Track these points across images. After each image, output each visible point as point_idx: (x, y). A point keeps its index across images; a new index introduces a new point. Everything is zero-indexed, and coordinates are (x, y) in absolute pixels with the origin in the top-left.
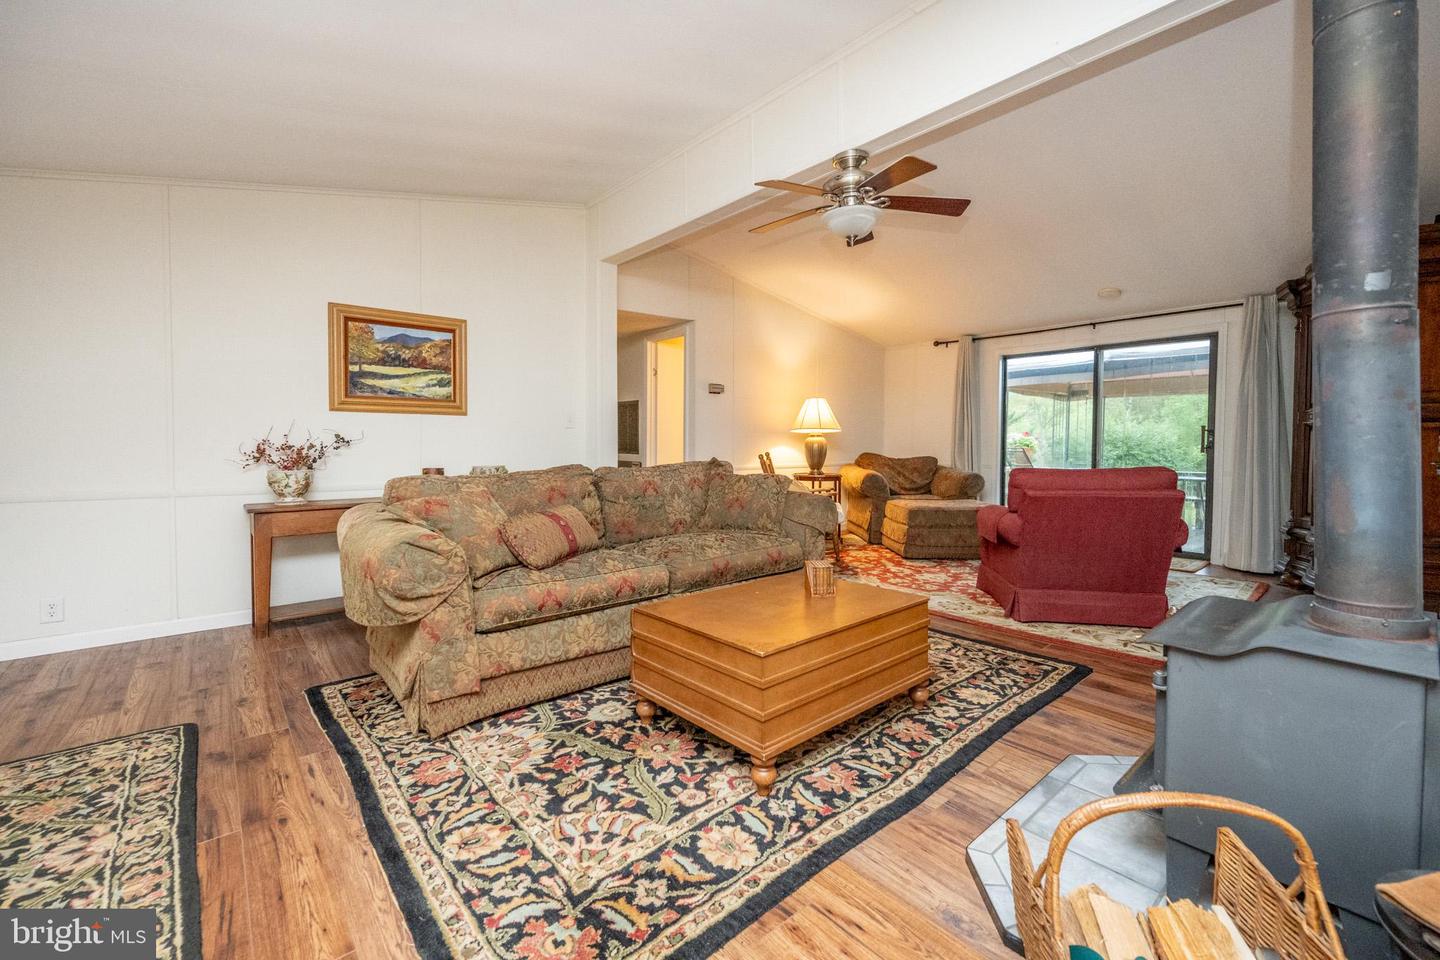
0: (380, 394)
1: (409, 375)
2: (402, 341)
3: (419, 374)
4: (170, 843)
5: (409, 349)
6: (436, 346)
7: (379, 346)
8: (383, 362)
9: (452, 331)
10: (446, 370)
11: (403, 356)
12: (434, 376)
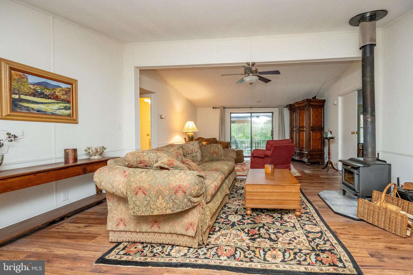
0: (32, 111)
1: (49, 103)
2: (45, 85)
3: (54, 103)
5: (49, 90)
6: (63, 90)
7: (31, 86)
8: (34, 95)
9: (72, 84)
10: (68, 102)
11: (46, 93)
12: (62, 105)
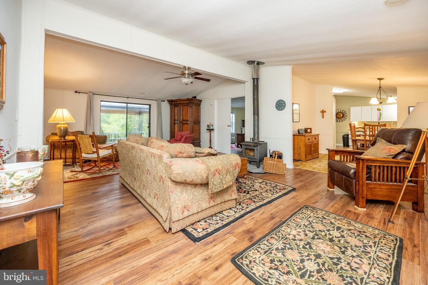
4: (288, 223)
